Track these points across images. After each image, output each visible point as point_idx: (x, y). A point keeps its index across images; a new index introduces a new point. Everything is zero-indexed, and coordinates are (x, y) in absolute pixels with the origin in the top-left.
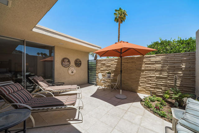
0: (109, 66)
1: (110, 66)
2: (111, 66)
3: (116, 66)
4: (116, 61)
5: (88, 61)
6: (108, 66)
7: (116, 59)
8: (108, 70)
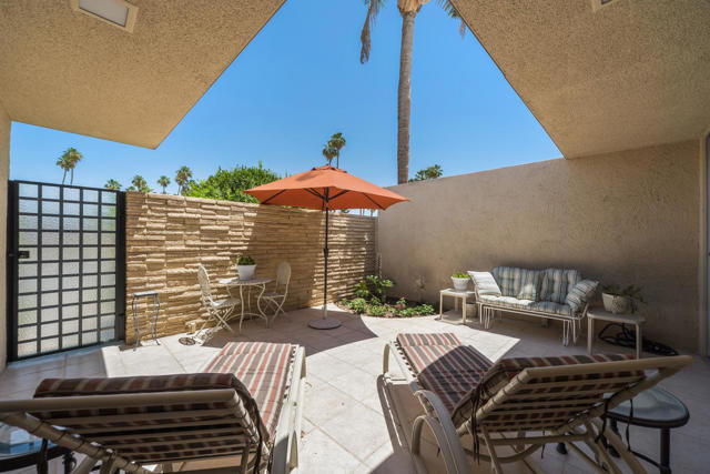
0: (223, 235)
1: (227, 232)
2: (230, 233)
3: (249, 234)
4: (249, 214)
5: (13, 188)
6: (216, 231)
7: (250, 209)
8: (215, 252)
